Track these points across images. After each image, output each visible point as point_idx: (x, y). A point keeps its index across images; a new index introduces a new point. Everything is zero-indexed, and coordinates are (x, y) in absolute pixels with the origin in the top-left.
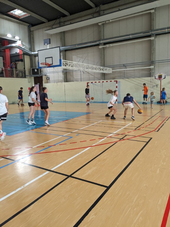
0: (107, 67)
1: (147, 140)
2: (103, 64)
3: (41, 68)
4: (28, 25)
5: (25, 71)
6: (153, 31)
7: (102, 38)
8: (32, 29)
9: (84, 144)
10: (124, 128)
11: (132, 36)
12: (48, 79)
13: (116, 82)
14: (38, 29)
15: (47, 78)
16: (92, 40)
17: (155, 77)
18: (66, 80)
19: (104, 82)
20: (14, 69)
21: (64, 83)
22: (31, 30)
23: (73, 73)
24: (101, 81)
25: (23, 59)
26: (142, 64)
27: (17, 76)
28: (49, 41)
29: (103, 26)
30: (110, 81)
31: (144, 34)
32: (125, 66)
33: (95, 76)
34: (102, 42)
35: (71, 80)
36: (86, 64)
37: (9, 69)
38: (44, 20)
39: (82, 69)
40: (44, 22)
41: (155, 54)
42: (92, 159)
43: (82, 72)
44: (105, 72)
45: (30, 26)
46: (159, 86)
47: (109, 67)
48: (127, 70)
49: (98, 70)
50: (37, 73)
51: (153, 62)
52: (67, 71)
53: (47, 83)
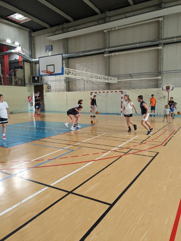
0: (111, 76)
1: (154, 155)
2: (108, 73)
3: (42, 76)
4: (29, 30)
5: (24, 79)
6: (161, 40)
7: (108, 46)
8: (33, 34)
9: (86, 158)
10: (129, 141)
11: (139, 44)
12: (49, 88)
13: (121, 92)
14: (40, 35)
15: (48, 86)
16: (97, 48)
17: (163, 88)
18: (69, 89)
19: (108, 92)
20: (13, 77)
21: (66, 92)
22: (32, 36)
23: (76, 82)
24: (106, 91)
25: (23, 66)
26: (149, 74)
27: (16, 84)
28: (51, 48)
29: (109, 34)
30: (116, 92)
31: (152, 43)
32: (131, 76)
33: (100, 86)
34: (107, 50)
35: (74, 89)
36: (90, 73)
37: (7, 76)
38: (46, 25)
39: (85, 78)
40: (46, 28)
41: (162, 64)
42: (95, 174)
43: (85, 81)
44: (110, 81)
45: (31, 31)
46: (167, 98)
47: (115, 76)
48: (133, 81)
49: (102, 79)
50: (38, 81)
51: (161, 72)
52: (69, 80)
53: (49, 91)
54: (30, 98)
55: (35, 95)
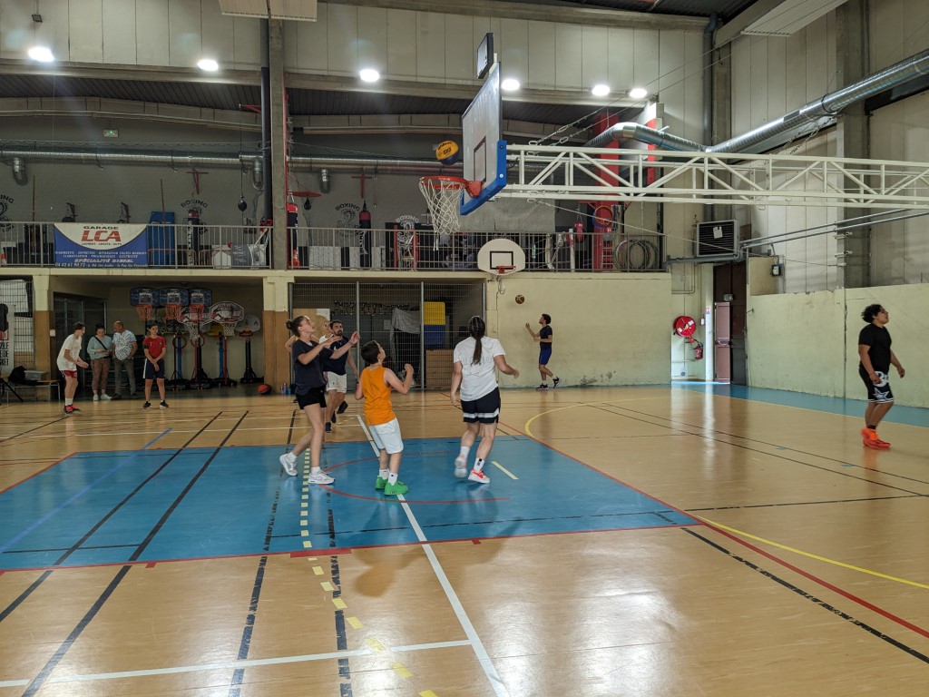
4: (704, 21)
5: (661, 239)
8: (722, 37)
12: (777, 271)
15: (773, 266)
18: (862, 274)
21: (840, 292)
22: (716, 46)
27: (626, 267)
35: (894, 274)
45: (713, 26)
50: (724, 245)
52: (869, 220)
53: (775, 292)
54: (691, 323)
55: (714, 307)
